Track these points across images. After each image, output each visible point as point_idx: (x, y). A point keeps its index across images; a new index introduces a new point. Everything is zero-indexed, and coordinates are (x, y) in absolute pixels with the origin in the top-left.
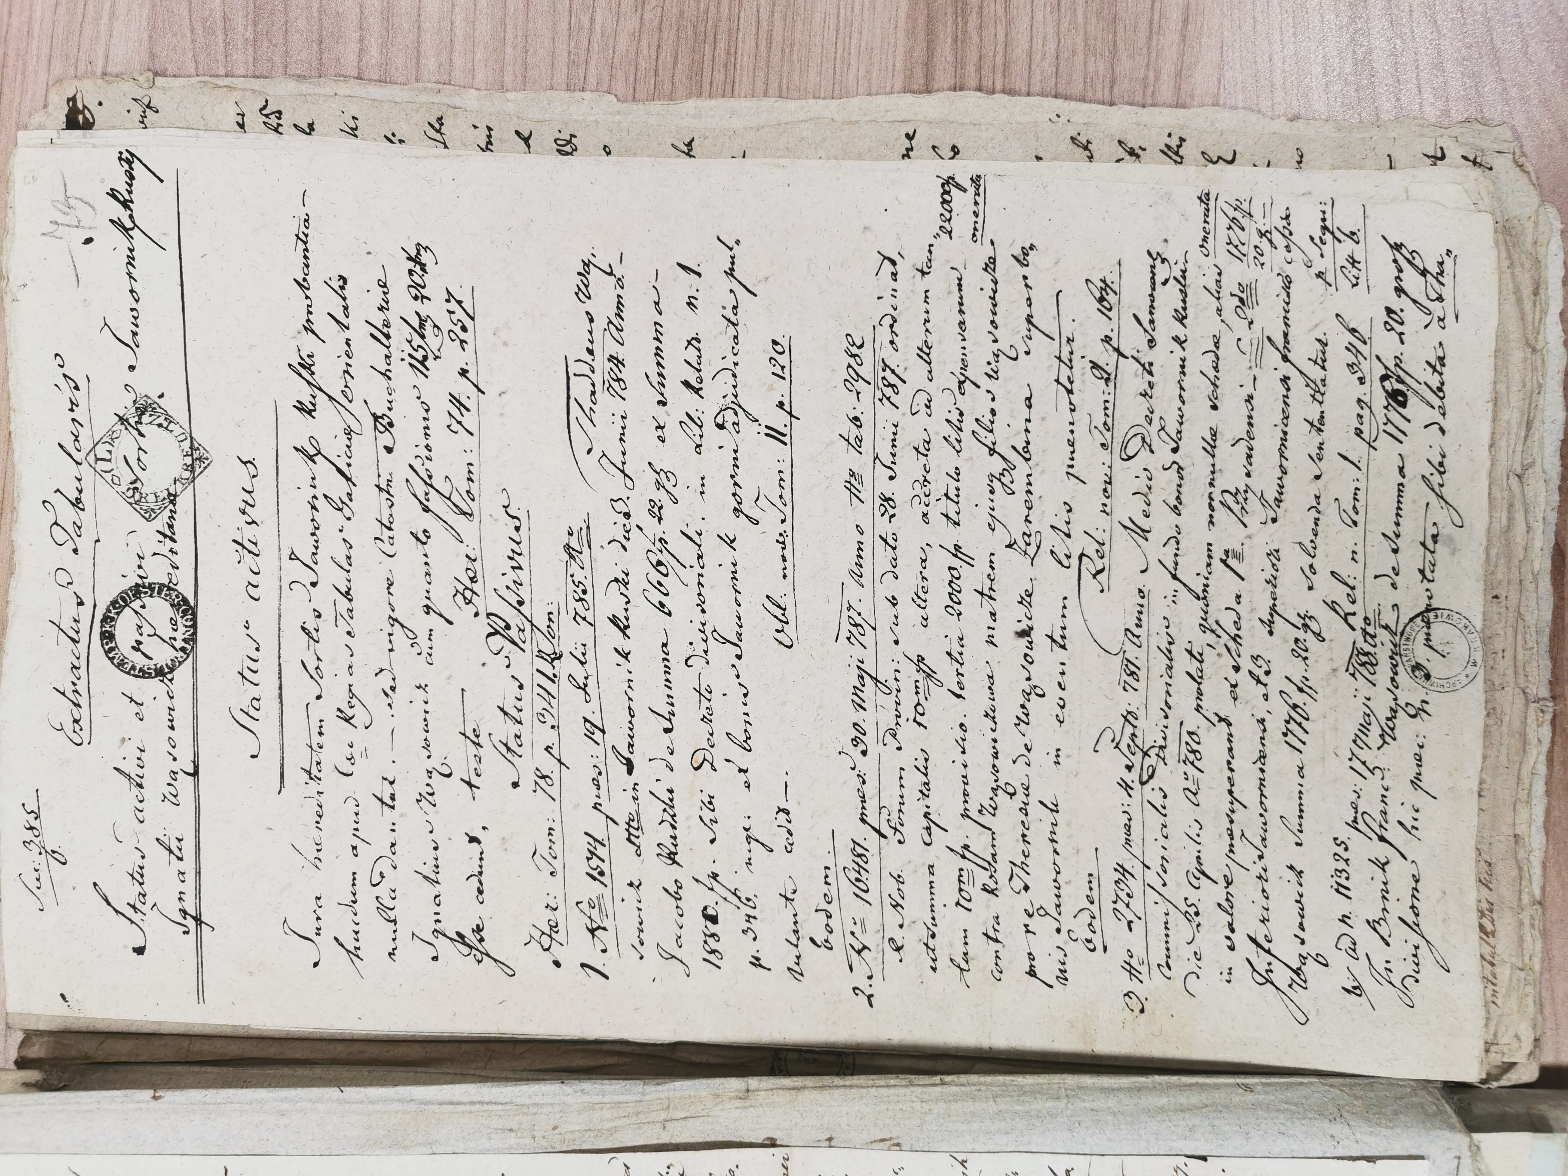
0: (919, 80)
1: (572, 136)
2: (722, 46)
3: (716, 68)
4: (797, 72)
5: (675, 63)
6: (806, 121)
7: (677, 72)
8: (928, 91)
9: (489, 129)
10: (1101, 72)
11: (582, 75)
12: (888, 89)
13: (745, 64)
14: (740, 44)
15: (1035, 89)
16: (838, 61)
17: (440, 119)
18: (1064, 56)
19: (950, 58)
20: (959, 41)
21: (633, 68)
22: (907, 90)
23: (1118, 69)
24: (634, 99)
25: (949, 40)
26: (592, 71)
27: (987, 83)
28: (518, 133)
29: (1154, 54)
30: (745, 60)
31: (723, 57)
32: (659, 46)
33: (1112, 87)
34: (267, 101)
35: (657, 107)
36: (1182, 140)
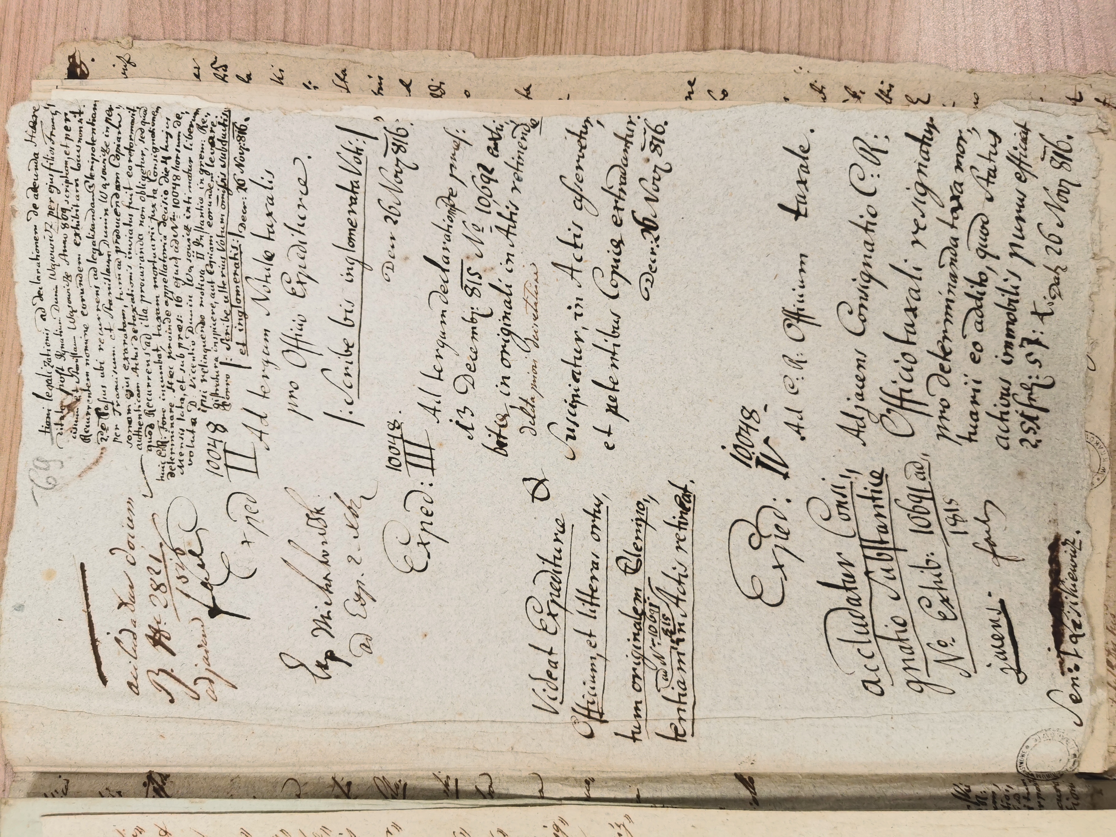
0: (698, 41)
1: (441, 83)
2: (552, 16)
3: (548, 32)
4: (608, 36)
5: (518, 29)
6: (614, 72)
7: (519, 36)
8: (705, 50)
9: (380, 78)
10: (831, 36)
11: (449, 38)
12: (675, 48)
13: (570, 30)
14: (566, 16)
15: (783, 48)
16: (638, 28)
17: (344, 71)
18: (804, 24)
19: (721, 26)
20: (727, 13)
21: (487, 33)
22: (689, 48)
23: (844, 35)
24: (488, 56)
25: (720, 12)
26: (457, 35)
27: (748, 44)
28: (401, 81)
29: (870, 24)
30: (569, 27)
31: (553, 25)
32: (506, 17)
33: (839, 47)
34: (216, 58)
35: (504, 61)
36: (891, 86)
